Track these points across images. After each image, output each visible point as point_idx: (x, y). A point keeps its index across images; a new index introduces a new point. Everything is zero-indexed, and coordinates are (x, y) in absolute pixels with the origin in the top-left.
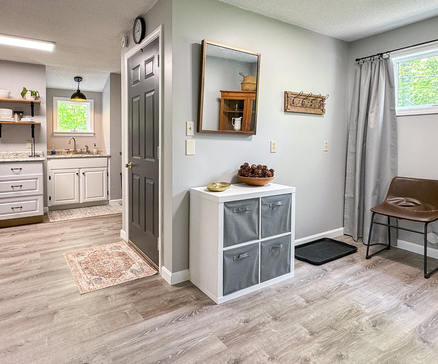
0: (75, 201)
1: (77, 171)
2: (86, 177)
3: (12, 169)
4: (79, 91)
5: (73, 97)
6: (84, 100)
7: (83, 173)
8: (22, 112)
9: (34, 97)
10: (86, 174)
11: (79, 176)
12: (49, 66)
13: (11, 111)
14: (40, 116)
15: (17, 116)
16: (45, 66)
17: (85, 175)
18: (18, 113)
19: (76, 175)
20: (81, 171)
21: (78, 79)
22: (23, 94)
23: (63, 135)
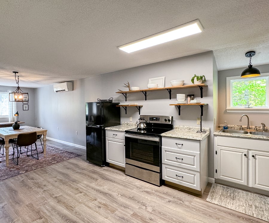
0: (243, 182)
1: (245, 152)
2: (257, 161)
3: (176, 144)
4: (250, 66)
5: (244, 74)
6: (259, 75)
7: (253, 156)
8: (193, 95)
9: (200, 82)
10: (257, 157)
11: (248, 157)
12: (216, 51)
13: (184, 95)
14: (207, 97)
15: (190, 98)
16: (212, 51)
17: (255, 158)
18: (190, 96)
19: (244, 156)
20: (251, 153)
21: (250, 54)
22: (193, 80)
23: (236, 112)
